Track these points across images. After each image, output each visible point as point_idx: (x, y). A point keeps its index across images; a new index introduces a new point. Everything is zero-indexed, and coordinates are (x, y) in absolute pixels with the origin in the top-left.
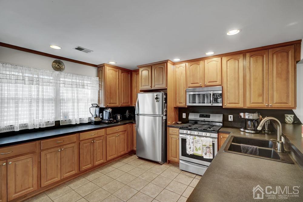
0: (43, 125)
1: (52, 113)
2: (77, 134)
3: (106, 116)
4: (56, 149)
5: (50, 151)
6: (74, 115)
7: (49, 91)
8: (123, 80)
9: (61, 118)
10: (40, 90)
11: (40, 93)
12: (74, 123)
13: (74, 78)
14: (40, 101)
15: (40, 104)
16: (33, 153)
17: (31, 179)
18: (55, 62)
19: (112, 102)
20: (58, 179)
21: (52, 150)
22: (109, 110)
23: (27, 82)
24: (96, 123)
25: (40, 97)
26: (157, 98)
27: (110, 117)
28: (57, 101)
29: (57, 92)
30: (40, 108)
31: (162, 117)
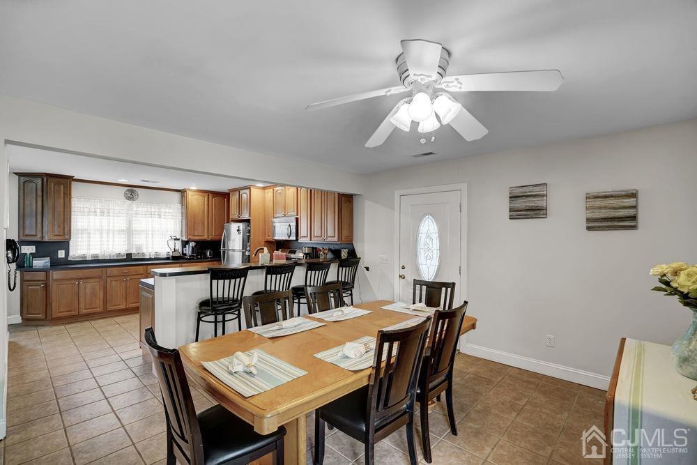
0: (113, 256)
1: (124, 245)
2: (145, 267)
3: (188, 251)
4: (122, 278)
5: (115, 279)
6: (147, 248)
7: (120, 223)
8: (215, 206)
9: (133, 251)
10: (111, 221)
11: (111, 225)
12: (148, 257)
13: (149, 206)
14: (111, 232)
15: (111, 235)
16: (100, 277)
17: (98, 301)
18: (128, 190)
19: (196, 234)
20: (123, 307)
21: (118, 278)
22: (193, 244)
23: (98, 214)
24: (174, 258)
25: (111, 228)
26: (238, 230)
27: (193, 252)
28: (129, 232)
29: (130, 223)
30: (111, 240)
31: (243, 254)
